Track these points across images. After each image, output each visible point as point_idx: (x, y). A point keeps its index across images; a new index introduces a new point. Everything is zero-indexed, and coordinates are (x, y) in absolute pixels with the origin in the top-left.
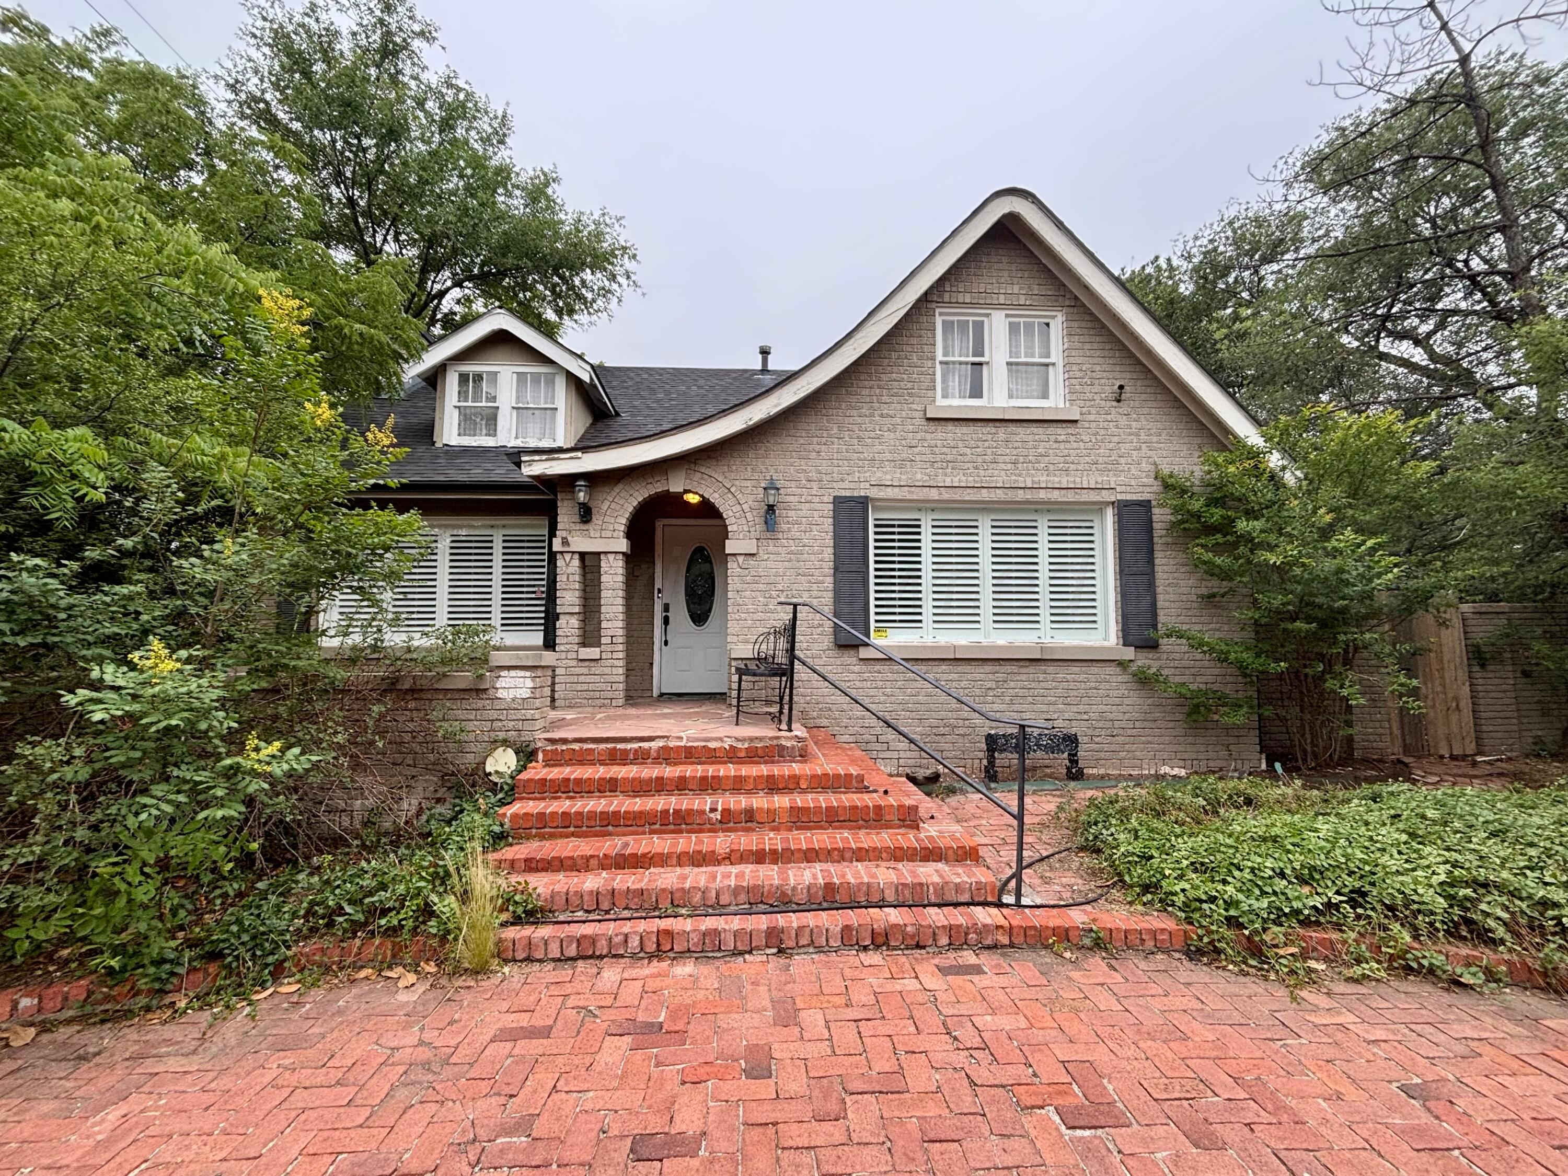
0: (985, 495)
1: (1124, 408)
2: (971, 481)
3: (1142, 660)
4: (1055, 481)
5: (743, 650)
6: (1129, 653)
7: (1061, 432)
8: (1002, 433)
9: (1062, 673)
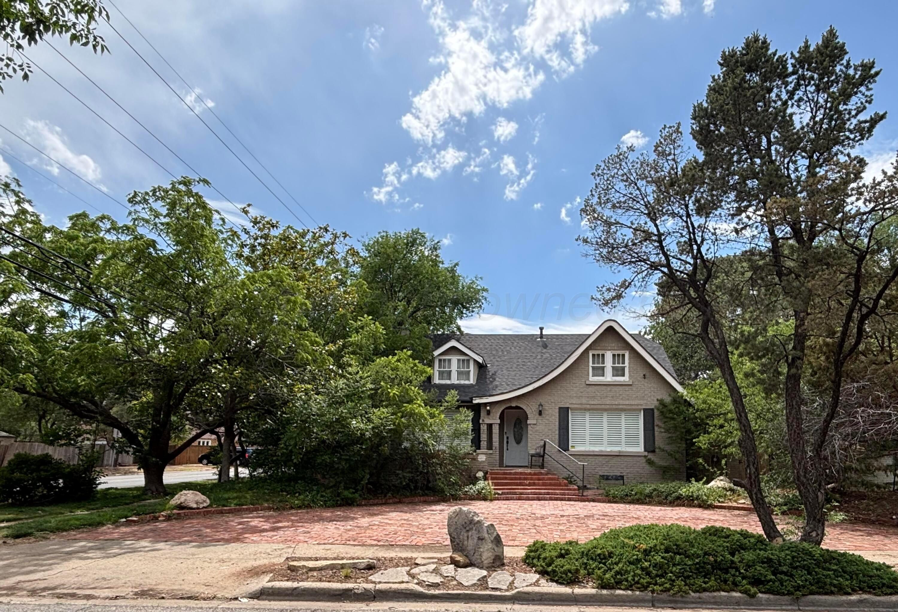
0: (603, 407)
1: (646, 380)
2: (600, 402)
3: (651, 456)
4: (625, 402)
5: (533, 452)
6: (646, 454)
7: (627, 388)
8: (609, 388)
9: (626, 459)
